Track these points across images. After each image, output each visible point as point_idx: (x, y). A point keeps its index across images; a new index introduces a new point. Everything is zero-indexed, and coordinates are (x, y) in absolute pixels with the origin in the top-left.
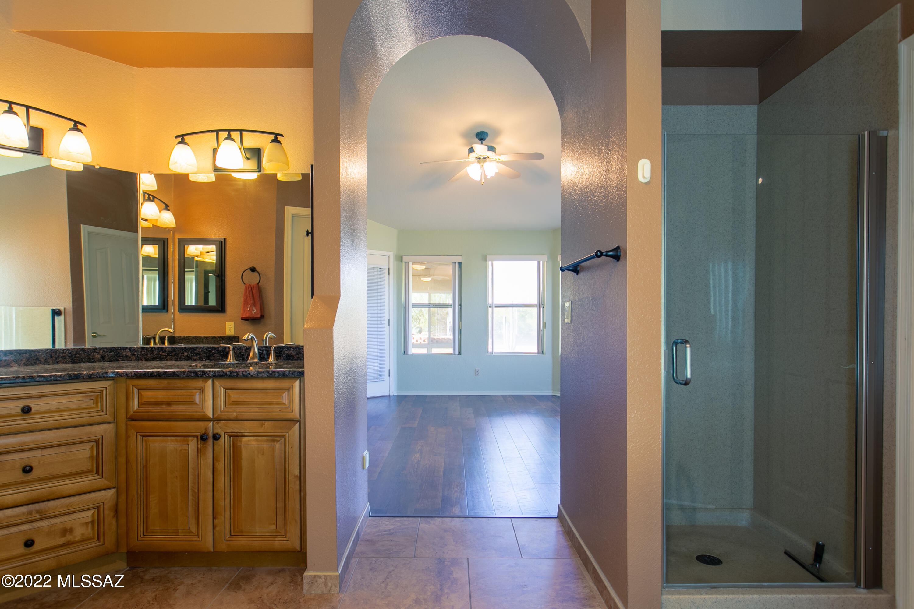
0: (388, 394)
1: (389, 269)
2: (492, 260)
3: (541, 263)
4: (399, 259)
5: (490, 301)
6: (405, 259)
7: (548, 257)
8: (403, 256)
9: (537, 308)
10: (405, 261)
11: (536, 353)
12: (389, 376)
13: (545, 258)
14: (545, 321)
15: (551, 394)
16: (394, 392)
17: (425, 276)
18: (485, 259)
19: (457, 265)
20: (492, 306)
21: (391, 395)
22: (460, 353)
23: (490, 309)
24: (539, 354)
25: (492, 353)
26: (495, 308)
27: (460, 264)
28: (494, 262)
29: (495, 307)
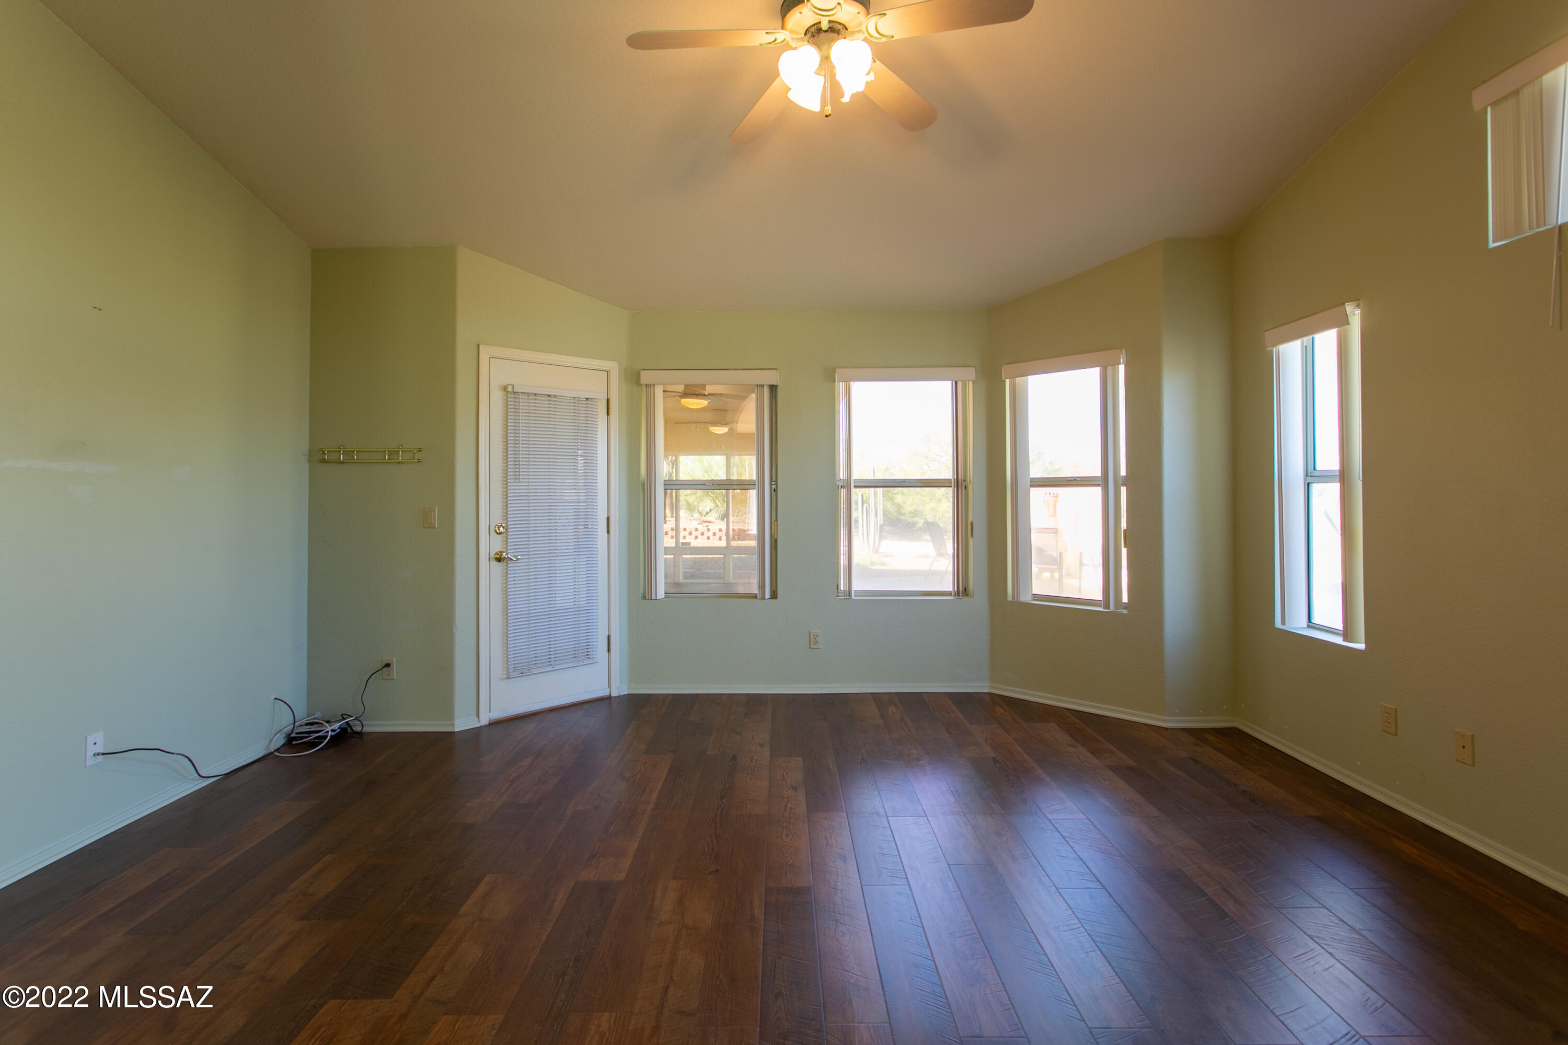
0: (605, 693)
1: (608, 400)
2: (848, 380)
3: (960, 384)
4: (633, 377)
5: (842, 475)
6: (646, 377)
7: (976, 371)
8: (642, 372)
9: (950, 490)
10: (648, 383)
11: (949, 594)
12: (609, 650)
13: (970, 374)
14: (970, 519)
15: (987, 690)
16: (619, 689)
17: (715, 423)
18: (830, 377)
19: (766, 391)
20: (847, 485)
21: (612, 696)
22: (774, 595)
23: (843, 492)
24: (958, 595)
25: (850, 594)
26: (854, 490)
27: (773, 388)
28: (851, 383)
29: (855, 487)
